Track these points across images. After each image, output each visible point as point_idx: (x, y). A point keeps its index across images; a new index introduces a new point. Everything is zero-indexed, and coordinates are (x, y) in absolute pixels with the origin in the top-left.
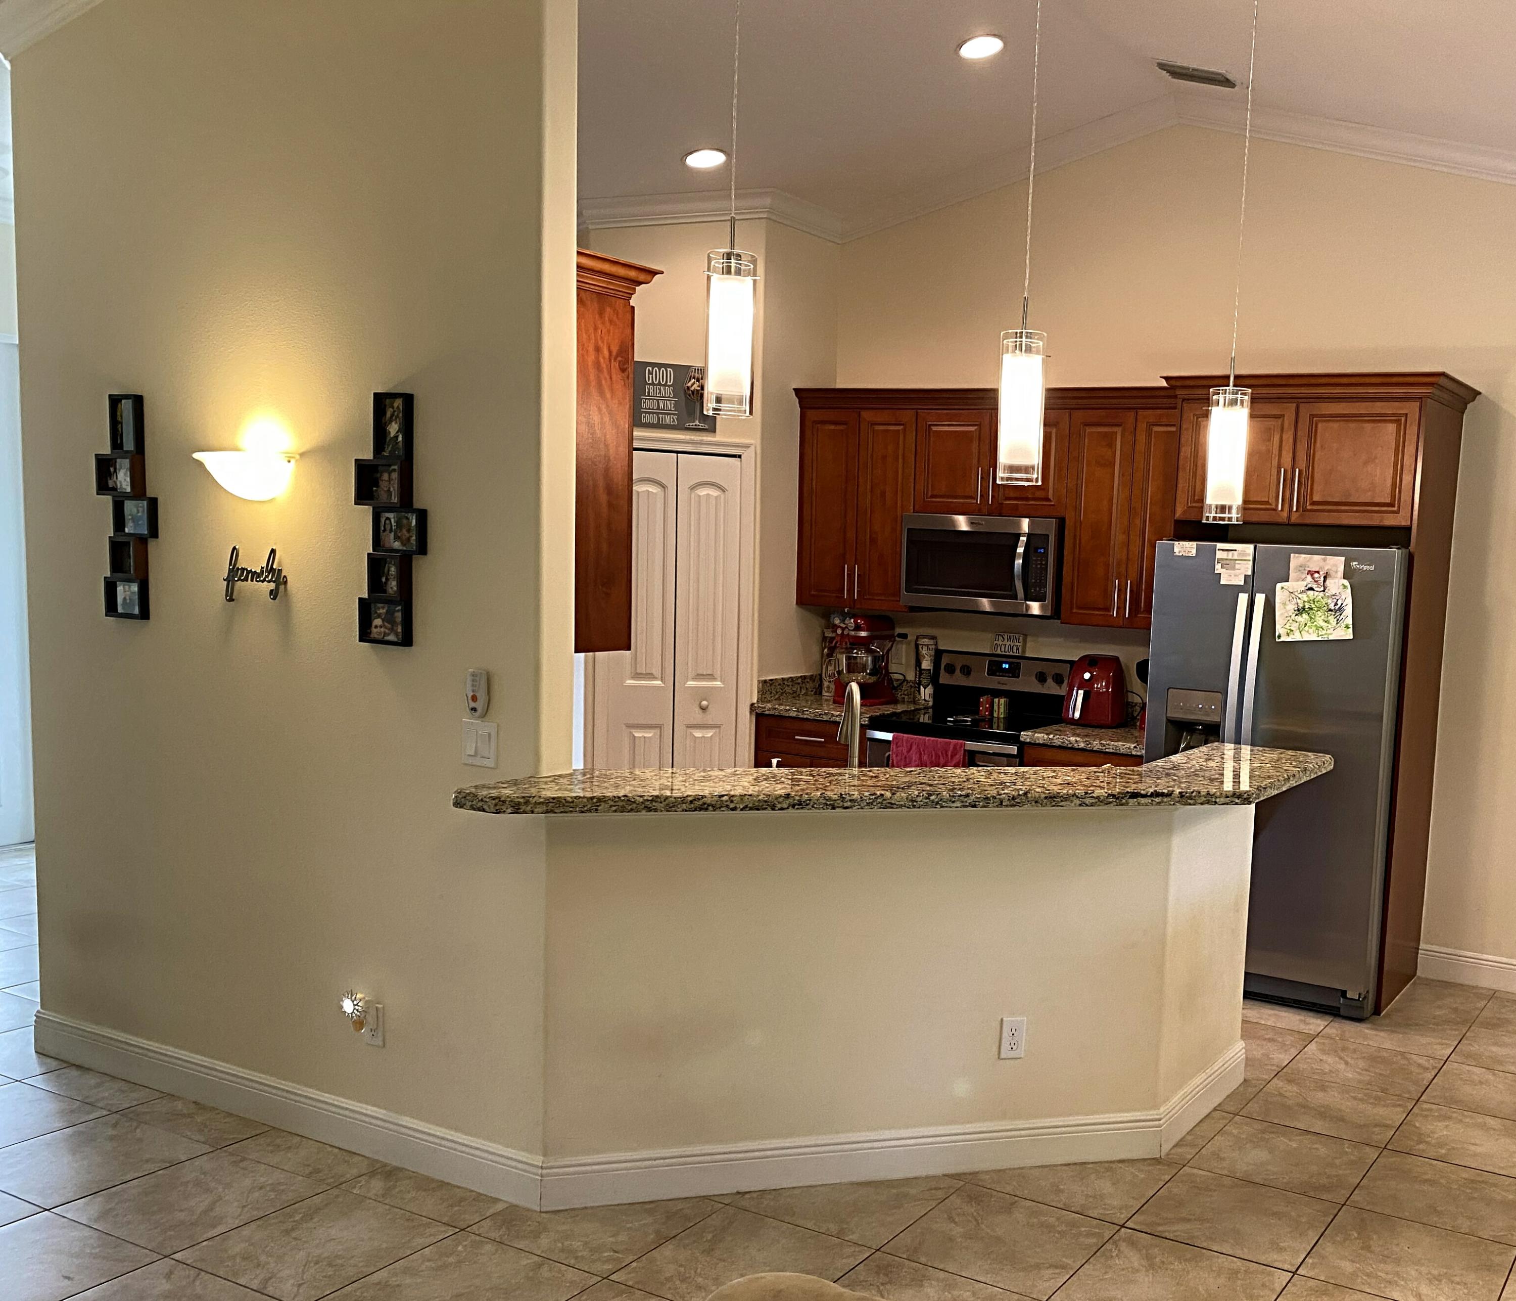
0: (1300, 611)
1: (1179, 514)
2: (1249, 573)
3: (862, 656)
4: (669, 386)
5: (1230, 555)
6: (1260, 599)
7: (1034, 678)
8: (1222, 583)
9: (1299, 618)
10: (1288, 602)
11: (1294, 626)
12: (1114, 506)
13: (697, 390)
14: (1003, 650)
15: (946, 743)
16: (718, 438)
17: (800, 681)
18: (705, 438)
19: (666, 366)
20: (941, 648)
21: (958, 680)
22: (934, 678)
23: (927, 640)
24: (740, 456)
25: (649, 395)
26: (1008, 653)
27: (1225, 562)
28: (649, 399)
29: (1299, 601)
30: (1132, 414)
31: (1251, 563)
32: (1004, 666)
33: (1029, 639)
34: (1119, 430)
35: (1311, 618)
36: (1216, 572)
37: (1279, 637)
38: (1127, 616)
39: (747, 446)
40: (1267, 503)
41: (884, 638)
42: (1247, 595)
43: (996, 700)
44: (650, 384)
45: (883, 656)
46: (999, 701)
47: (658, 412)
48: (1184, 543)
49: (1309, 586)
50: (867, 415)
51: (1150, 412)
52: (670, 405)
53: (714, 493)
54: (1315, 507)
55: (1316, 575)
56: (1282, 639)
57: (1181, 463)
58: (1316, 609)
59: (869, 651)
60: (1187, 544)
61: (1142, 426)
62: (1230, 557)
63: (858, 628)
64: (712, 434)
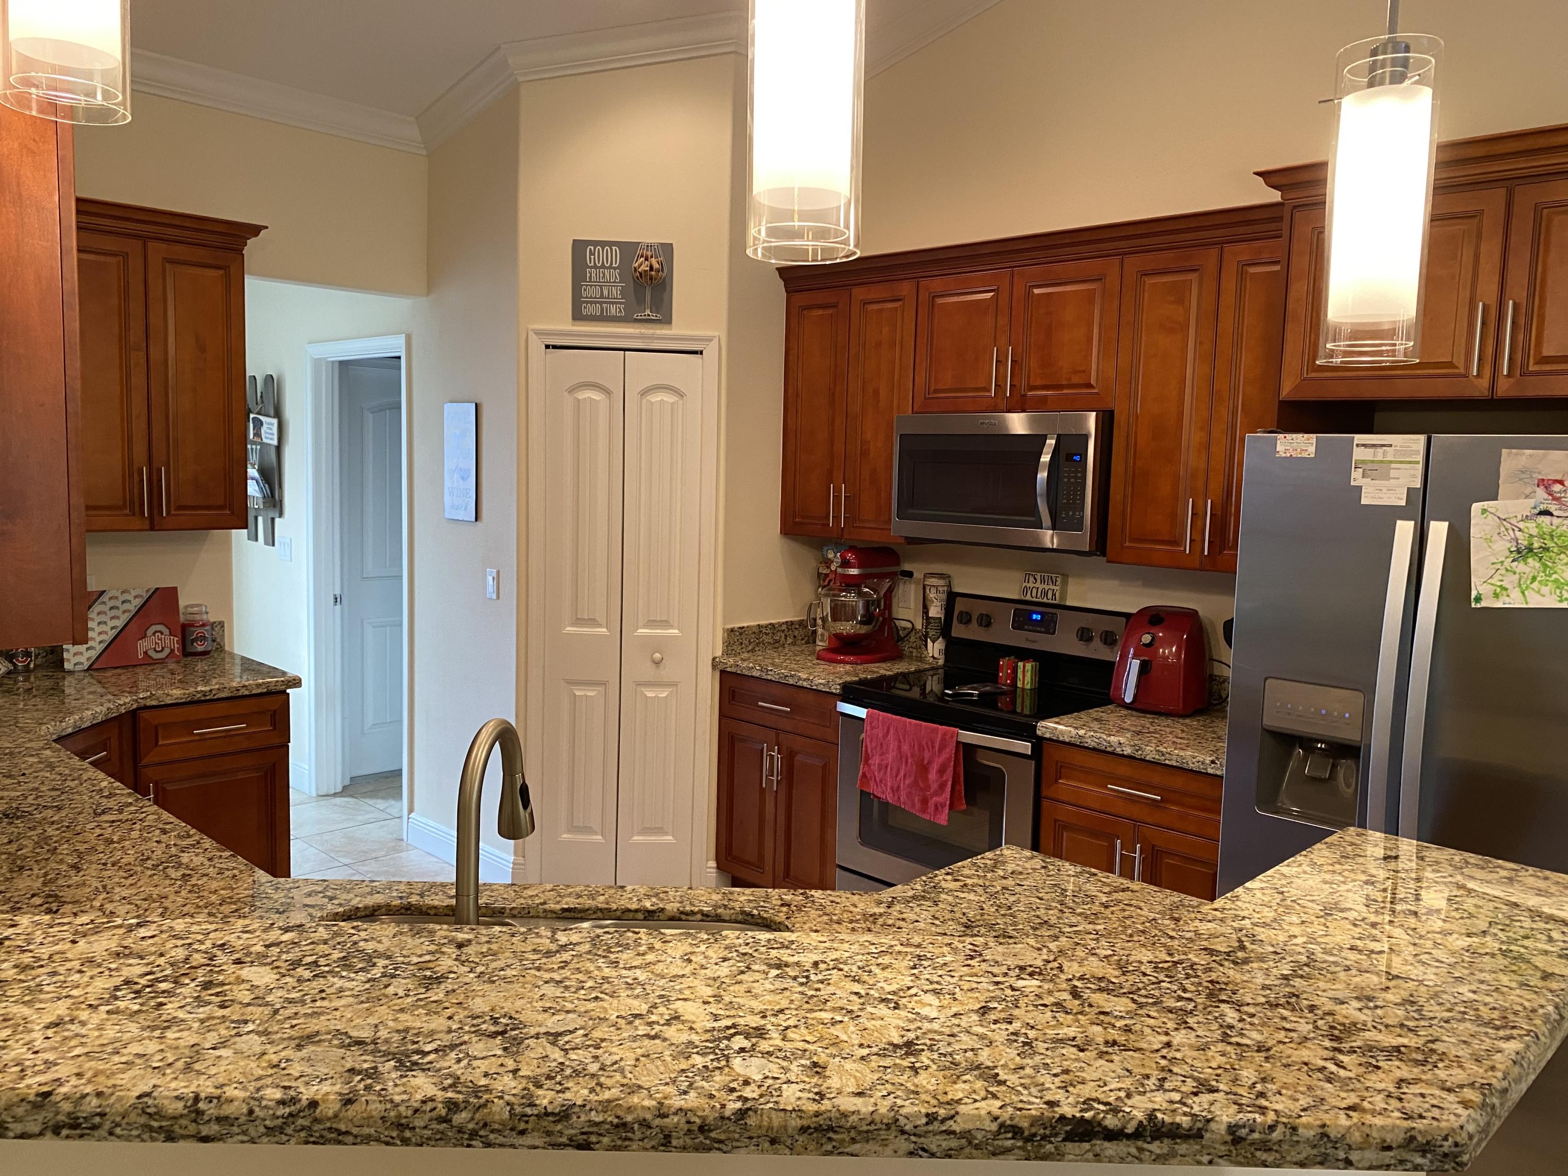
0: (1522, 553)
1: (1287, 390)
2: (1418, 484)
3: (850, 598)
4: (615, 269)
5: (1380, 454)
6: (1438, 531)
7: (1074, 637)
8: (1362, 503)
9: (1520, 567)
10: (1496, 537)
11: (1509, 581)
12: (1188, 390)
13: (645, 271)
14: (1034, 594)
15: (934, 730)
16: (676, 329)
17: (784, 627)
18: (658, 332)
19: (611, 244)
20: (957, 589)
21: (972, 633)
22: (945, 630)
23: (936, 580)
24: (701, 353)
25: (590, 281)
26: (1040, 600)
27: (1369, 466)
28: (591, 286)
29: (1518, 534)
30: (1214, 252)
31: (1420, 467)
32: (1035, 617)
33: (1070, 580)
34: (1193, 276)
35: (1546, 566)
36: (1353, 483)
37: (1478, 599)
38: (1206, 553)
39: (710, 340)
40: (1450, 365)
41: (881, 577)
42: (1412, 523)
43: (1020, 664)
44: (591, 268)
45: (878, 601)
46: (1024, 666)
47: (602, 300)
48: (1294, 436)
49: (1542, 507)
50: (859, 293)
51: (1244, 245)
52: (616, 292)
53: (668, 398)
54: (1547, 368)
55: (1557, 488)
56: (1483, 604)
57: (1290, 307)
58: (1556, 550)
59: (860, 594)
60: (1299, 438)
61: (1231, 269)
62: (1380, 457)
63: (845, 564)
64: (666, 326)
